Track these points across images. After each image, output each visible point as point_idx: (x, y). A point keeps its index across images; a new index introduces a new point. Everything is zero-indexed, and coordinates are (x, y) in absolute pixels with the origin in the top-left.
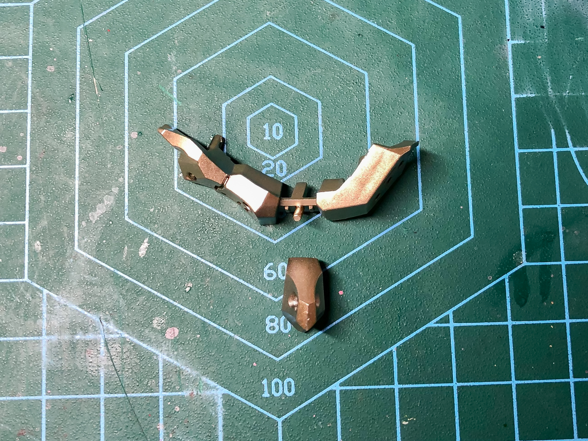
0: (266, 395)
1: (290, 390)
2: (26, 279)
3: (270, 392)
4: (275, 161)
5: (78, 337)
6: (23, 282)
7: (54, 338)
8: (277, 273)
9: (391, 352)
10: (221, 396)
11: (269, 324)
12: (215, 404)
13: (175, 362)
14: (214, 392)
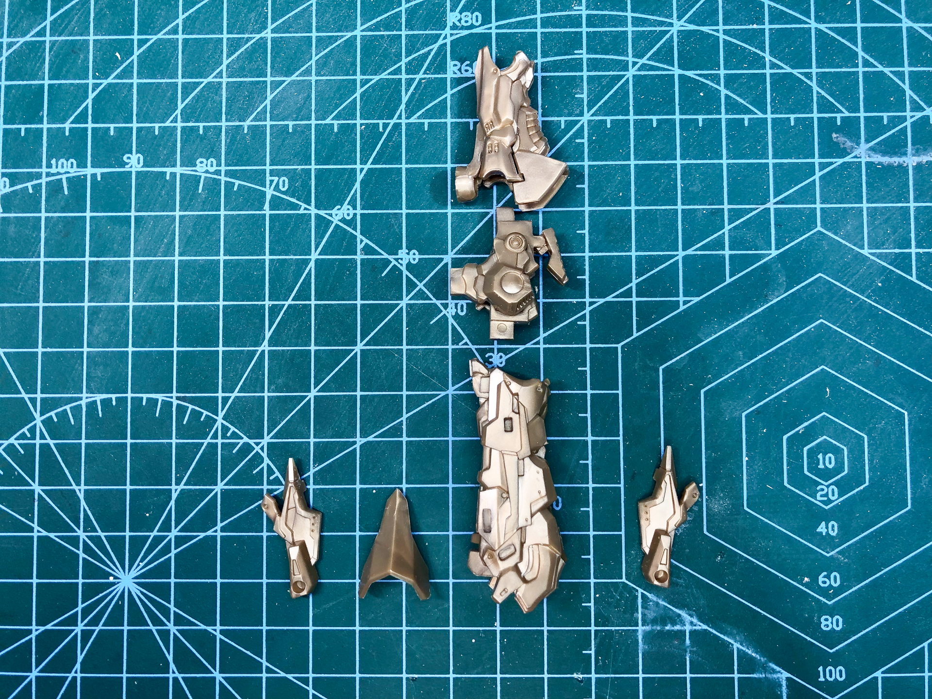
0: (822, 679)
1: (841, 676)
2: (624, 580)
3: (825, 676)
4: (828, 487)
5: (667, 628)
6: (621, 582)
7: (648, 628)
8: (830, 581)
9: (924, 647)
10: (784, 679)
11: (824, 623)
12: (781, 686)
13: (747, 650)
14: (779, 675)
